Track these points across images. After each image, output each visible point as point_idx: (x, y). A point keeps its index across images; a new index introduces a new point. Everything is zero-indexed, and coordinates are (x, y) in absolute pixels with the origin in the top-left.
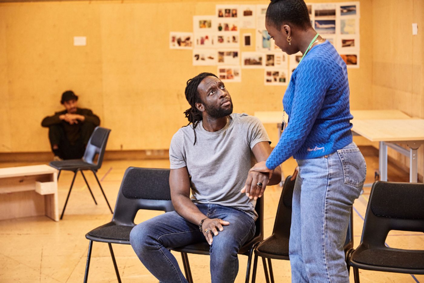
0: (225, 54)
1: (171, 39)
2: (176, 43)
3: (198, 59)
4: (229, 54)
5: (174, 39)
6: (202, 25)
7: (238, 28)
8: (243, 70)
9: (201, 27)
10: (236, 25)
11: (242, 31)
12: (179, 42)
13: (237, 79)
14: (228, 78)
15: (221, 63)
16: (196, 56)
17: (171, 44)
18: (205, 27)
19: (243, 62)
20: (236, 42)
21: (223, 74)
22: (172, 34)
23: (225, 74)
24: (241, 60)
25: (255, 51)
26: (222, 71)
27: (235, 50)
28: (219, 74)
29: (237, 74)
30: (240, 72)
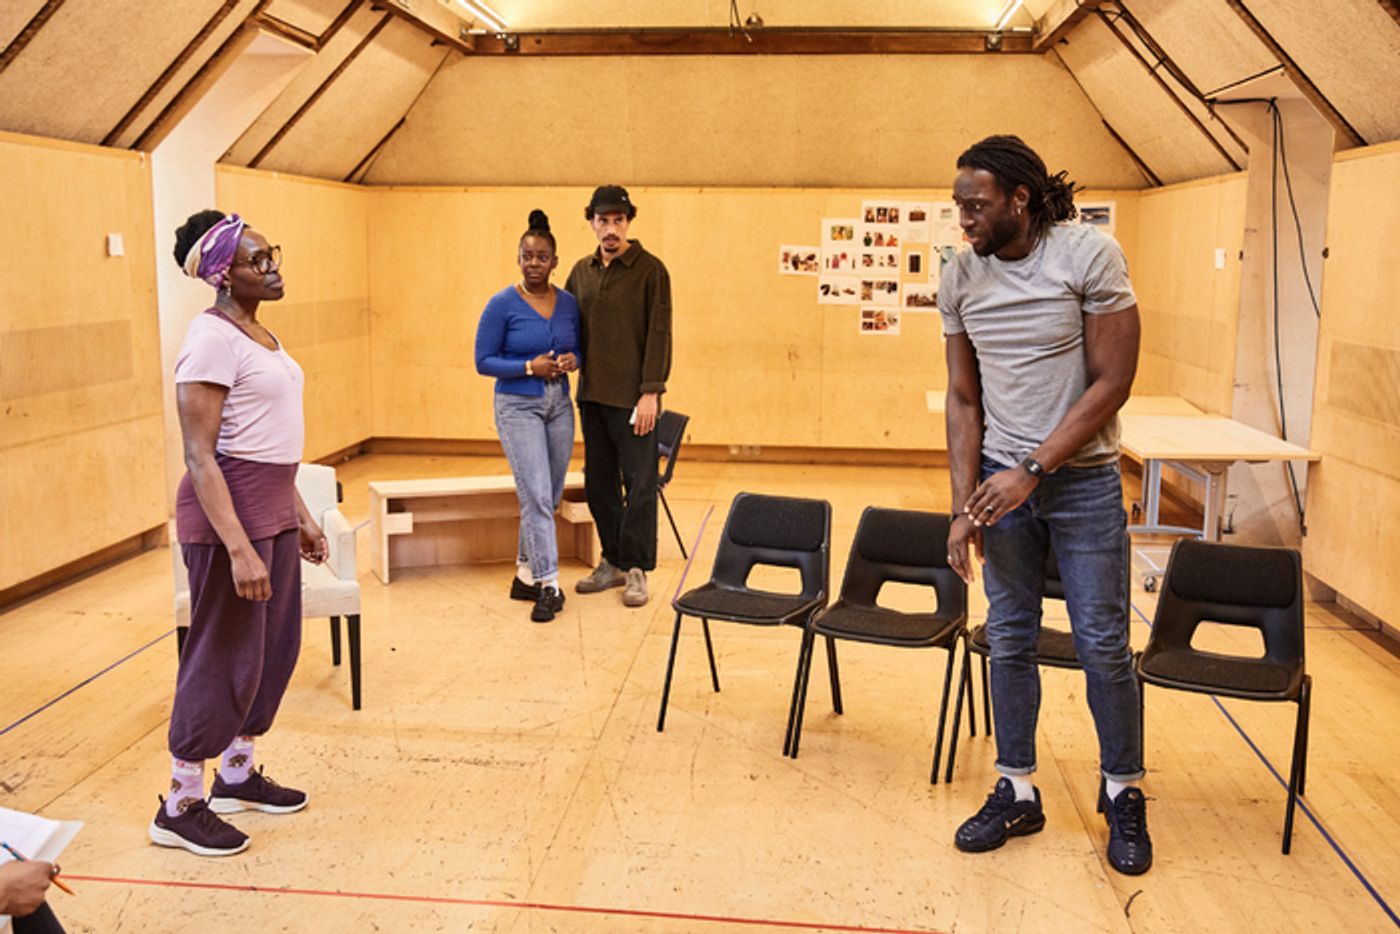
0: (874, 286)
1: (782, 257)
2: (790, 264)
3: (826, 293)
4: (881, 286)
5: (786, 256)
6: (836, 235)
7: (899, 242)
8: (904, 314)
9: (834, 239)
10: (895, 236)
11: (906, 246)
12: (796, 263)
13: (893, 330)
14: (877, 328)
15: (867, 302)
16: (823, 287)
17: (782, 265)
18: (842, 238)
19: (905, 301)
20: (895, 266)
21: (868, 320)
22: (785, 248)
23: (873, 320)
24: (901, 297)
25: (926, 281)
26: (867, 314)
27: (892, 280)
28: (862, 320)
29: (893, 321)
30: (899, 318)
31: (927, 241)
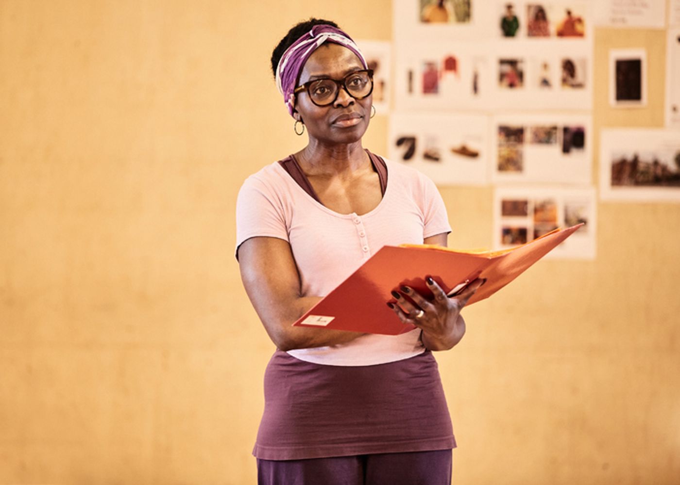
0: (528, 136)
3: (408, 156)
4: (545, 136)
6: (429, 11)
7: (588, 28)
8: (603, 207)
9: (426, 20)
10: (576, 14)
11: (605, 38)
15: (510, 176)
16: (400, 142)
18: (445, 19)
19: (606, 175)
20: (579, 86)
21: (516, 222)
23: (527, 222)
24: (596, 163)
25: (657, 123)
26: (514, 208)
27: (573, 121)
28: (500, 222)
29: (576, 224)
30: (591, 215)
31: (660, 24)
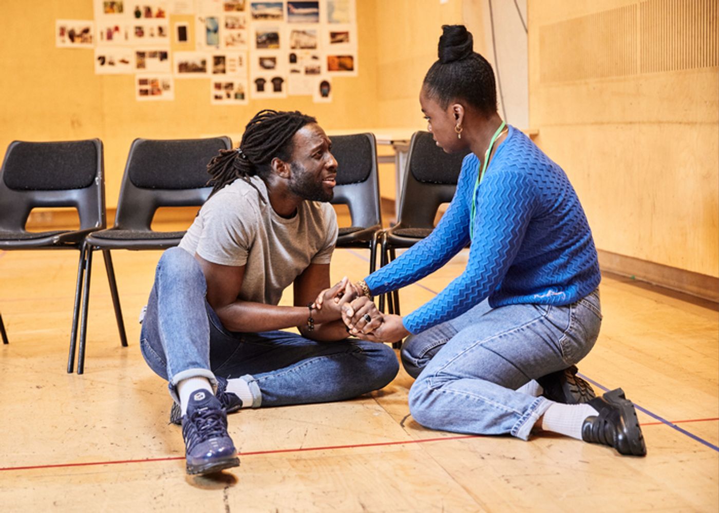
0: (147, 55)
1: (58, 31)
2: (66, 38)
3: (103, 63)
4: (153, 55)
5: (62, 31)
6: (108, 9)
7: (167, 14)
8: (176, 81)
9: (106, 12)
10: (163, 8)
11: (173, 18)
12: (72, 36)
13: (167, 95)
14: (153, 94)
15: (141, 70)
16: (99, 58)
17: (58, 39)
18: (113, 11)
19: (176, 69)
20: (164, 36)
21: (144, 87)
22: (60, 23)
23: (148, 87)
24: (172, 65)
25: (194, 49)
26: (143, 82)
27: (163, 49)
28: (138, 87)
29: (167, 87)
30: (172, 84)
31: (192, 13)
